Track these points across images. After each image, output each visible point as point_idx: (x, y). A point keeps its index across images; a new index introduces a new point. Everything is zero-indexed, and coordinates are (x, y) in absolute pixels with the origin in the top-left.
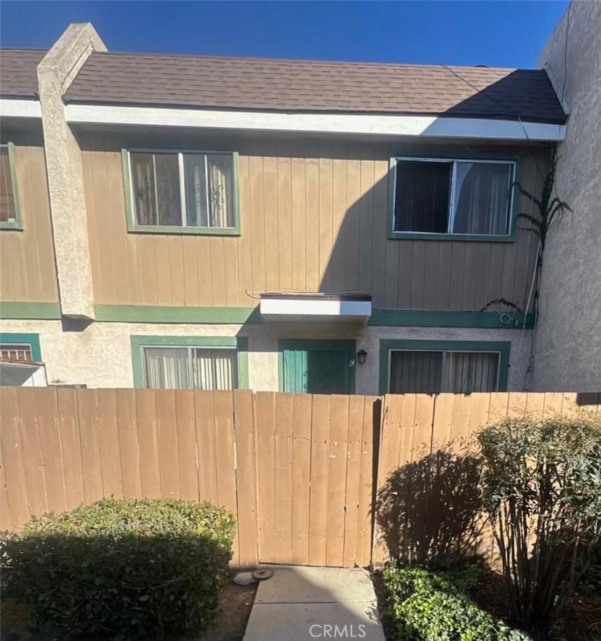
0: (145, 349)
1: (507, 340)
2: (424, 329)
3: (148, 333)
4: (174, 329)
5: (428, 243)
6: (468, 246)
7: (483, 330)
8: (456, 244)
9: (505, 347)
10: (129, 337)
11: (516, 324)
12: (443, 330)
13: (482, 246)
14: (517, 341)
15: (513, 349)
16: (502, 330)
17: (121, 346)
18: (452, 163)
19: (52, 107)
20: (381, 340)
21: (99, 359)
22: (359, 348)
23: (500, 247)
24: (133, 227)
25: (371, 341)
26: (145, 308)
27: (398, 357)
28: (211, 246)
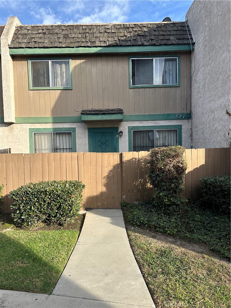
0: (35, 133)
1: (180, 124)
2: (145, 122)
4: (46, 125)
5: (145, 89)
6: (161, 89)
7: (169, 121)
8: (156, 89)
9: (180, 127)
10: (28, 129)
11: (183, 118)
12: (153, 122)
13: (167, 89)
14: (185, 125)
15: (183, 127)
16: (178, 120)
17: (25, 133)
18: (153, 59)
19: (5, 50)
20: (128, 127)
21: (16, 138)
22: (120, 130)
23: (174, 89)
24: (31, 88)
25: (125, 127)
26: (35, 118)
27: (136, 133)
28: (61, 94)
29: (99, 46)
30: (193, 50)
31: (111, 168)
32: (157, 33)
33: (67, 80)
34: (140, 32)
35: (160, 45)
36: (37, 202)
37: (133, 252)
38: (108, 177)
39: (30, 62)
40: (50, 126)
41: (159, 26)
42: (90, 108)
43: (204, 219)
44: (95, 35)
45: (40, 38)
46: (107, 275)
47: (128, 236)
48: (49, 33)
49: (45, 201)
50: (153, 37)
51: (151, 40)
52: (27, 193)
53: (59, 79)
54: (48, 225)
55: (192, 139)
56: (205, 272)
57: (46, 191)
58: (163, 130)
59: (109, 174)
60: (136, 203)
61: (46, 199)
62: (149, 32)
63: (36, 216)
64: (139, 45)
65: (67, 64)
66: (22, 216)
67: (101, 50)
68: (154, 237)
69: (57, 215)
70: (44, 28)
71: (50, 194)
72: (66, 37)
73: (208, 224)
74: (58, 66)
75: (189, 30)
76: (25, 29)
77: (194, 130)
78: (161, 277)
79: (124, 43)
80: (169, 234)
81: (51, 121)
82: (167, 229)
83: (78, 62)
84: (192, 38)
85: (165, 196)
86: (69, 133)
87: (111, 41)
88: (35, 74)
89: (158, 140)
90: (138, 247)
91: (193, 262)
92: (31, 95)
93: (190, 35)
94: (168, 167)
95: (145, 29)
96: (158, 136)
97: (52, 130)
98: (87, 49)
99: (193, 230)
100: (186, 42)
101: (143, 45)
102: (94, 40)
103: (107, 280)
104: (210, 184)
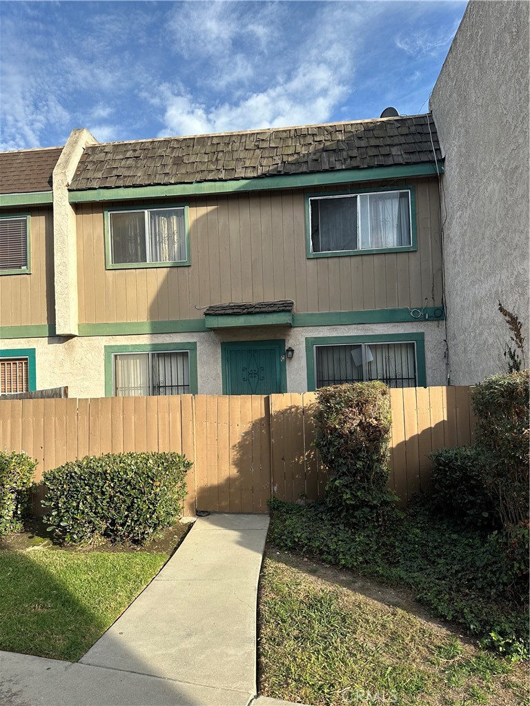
0: (116, 356)
1: (421, 331)
2: (343, 327)
3: (119, 344)
4: (138, 339)
5: (341, 259)
6: (376, 258)
7: (395, 324)
8: (364, 258)
9: (420, 337)
10: (103, 347)
11: (427, 317)
12: (360, 326)
13: (387, 256)
14: (432, 333)
15: (427, 338)
16: (414, 323)
17: (97, 354)
18: (356, 197)
19: (61, 195)
20: (306, 338)
21: (78, 365)
22: (287, 346)
23: (405, 256)
24: (110, 265)
25: (298, 340)
26: (116, 325)
27: (323, 352)
28: (168, 275)
29: (243, 178)
30: (442, 173)
31: (247, 427)
32: (363, 143)
33: (180, 248)
34: (328, 144)
35: (370, 167)
36: (90, 494)
37: (259, 598)
38: (242, 446)
39: (108, 214)
40: (145, 340)
41: (369, 129)
42: (226, 301)
43: (430, 539)
44: (236, 156)
45: (129, 168)
46: (189, 635)
47: (263, 567)
48: (146, 157)
49: (103, 493)
50: (355, 153)
51: (351, 158)
52: (72, 477)
53: (165, 246)
54: (114, 542)
55: (447, 364)
56: (382, 640)
57: (105, 472)
58: (383, 345)
59: (244, 439)
60: (301, 502)
61: (106, 488)
62: (348, 142)
63: (90, 522)
64: (325, 171)
65: (181, 215)
66: (61, 521)
67: (247, 184)
68: (313, 572)
69: (126, 521)
70: (138, 147)
71: (112, 480)
72: (178, 162)
73: (436, 548)
74: (163, 221)
75: (435, 133)
76: (102, 151)
77: (451, 343)
78: (290, 644)
79: (293, 169)
80: (344, 566)
81: (147, 329)
82: (341, 556)
83: (203, 211)
84: (438, 150)
85: (346, 486)
86: (184, 354)
87: (267, 166)
88: (117, 239)
89: (373, 367)
90: (272, 589)
91: (367, 621)
92: (111, 279)
93: (437, 142)
94: (347, 425)
95: (340, 137)
96: (372, 359)
97: (149, 348)
98: (218, 184)
99: (398, 562)
100: (424, 158)
101: (332, 170)
102: (232, 165)
103: (187, 644)
104: (446, 465)
